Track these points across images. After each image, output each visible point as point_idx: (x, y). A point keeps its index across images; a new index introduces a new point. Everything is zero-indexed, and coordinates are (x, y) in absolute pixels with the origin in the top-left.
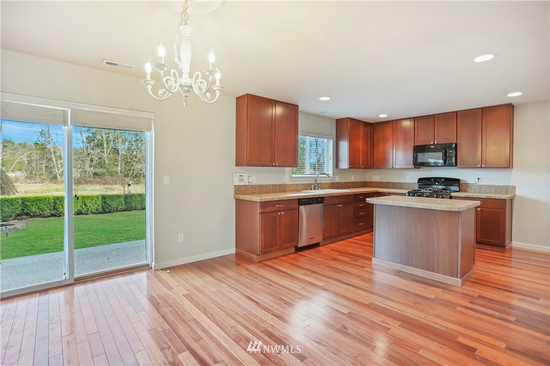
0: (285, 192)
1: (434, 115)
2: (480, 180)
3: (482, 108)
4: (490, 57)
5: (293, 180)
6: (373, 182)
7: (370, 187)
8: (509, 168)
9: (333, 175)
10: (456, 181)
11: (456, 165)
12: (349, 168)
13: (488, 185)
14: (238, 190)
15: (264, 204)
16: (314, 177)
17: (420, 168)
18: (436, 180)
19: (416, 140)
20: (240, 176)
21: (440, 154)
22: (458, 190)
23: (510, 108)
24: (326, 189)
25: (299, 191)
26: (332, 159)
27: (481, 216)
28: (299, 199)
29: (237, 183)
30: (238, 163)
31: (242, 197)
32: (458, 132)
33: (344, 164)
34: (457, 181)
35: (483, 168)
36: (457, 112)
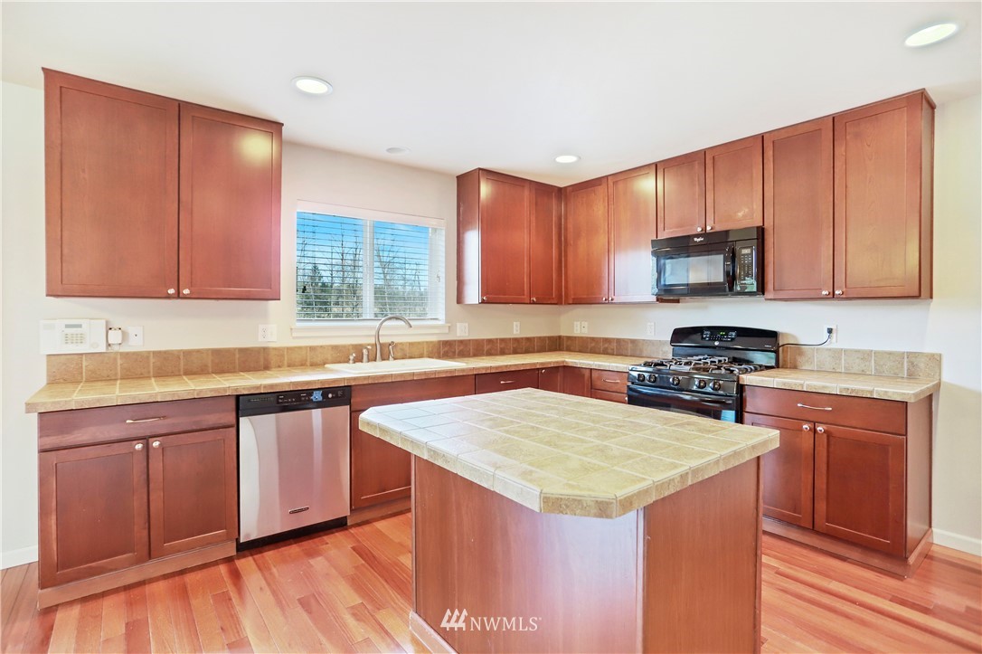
0: (267, 368)
1: (705, 152)
2: (834, 335)
3: (834, 118)
5: (294, 335)
6: (575, 337)
7: (568, 349)
8: (918, 296)
9: (447, 322)
10: (767, 338)
11: (762, 289)
12: (483, 302)
13: (857, 351)
14: (65, 367)
16: (371, 328)
17: (678, 301)
18: (716, 335)
19: (661, 226)
20: (67, 326)
21: (719, 259)
22: (773, 363)
23: (921, 103)
24: (421, 356)
26: (443, 280)
27: (828, 452)
28: (238, 397)
29: (59, 347)
32: (769, 194)
33: (473, 293)
34: (770, 336)
35: (840, 298)
36: (762, 137)
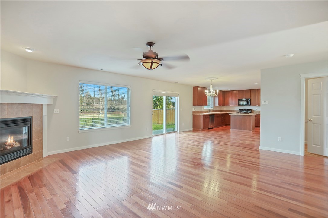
1: (244, 90)
2: (257, 109)
3: (257, 89)
4: (257, 84)
5: (204, 109)
6: (224, 110)
7: (223, 112)
11: (250, 105)
12: (219, 106)
14: (193, 112)
15: (204, 115)
17: (240, 106)
18: (244, 109)
19: (239, 97)
20: (194, 108)
21: (246, 102)
22: (251, 112)
25: (206, 113)
28: (209, 115)
29: (193, 110)
30: (194, 105)
31: (194, 114)
32: (251, 95)
33: (217, 104)
34: (251, 109)
35: (258, 106)
36: (250, 90)
